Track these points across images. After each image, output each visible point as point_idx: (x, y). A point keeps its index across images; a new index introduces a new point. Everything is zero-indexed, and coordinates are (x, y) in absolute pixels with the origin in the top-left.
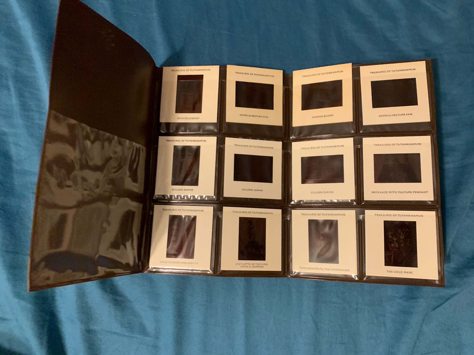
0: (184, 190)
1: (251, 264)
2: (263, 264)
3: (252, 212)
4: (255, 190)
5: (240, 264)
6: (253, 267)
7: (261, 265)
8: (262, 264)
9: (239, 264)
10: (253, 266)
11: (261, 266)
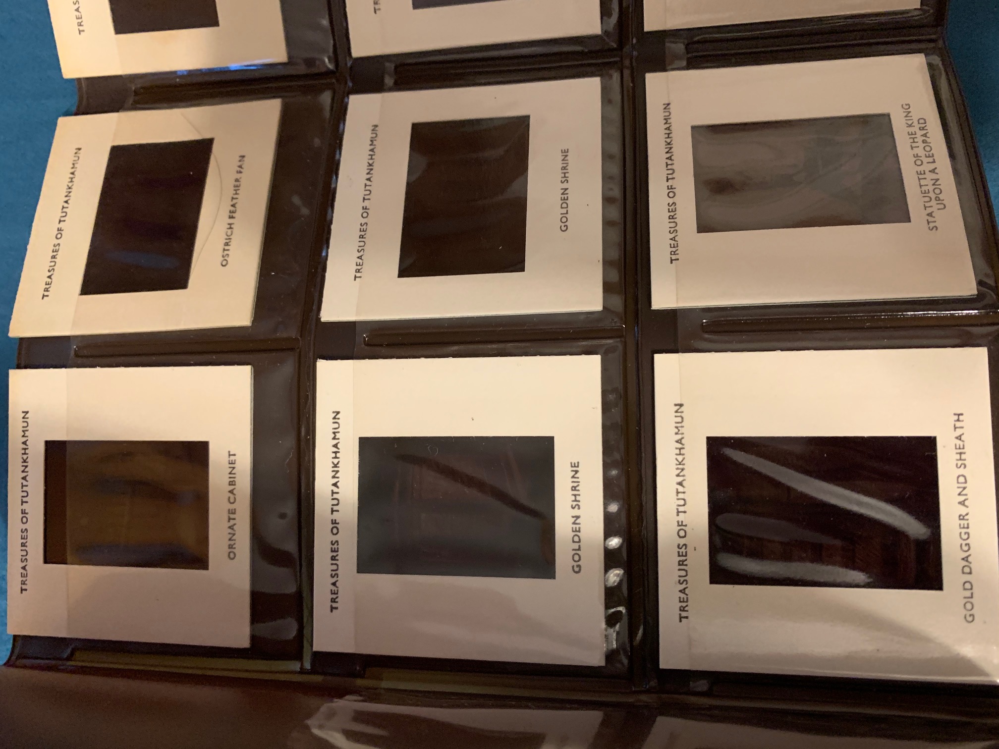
0: (576, 512)
1: (921, 168)
2: (910, 122)
3: (670, 183)
4: (565, 179)
5: (929, 210)
6: (931, 160)
7: (916, 129)
8: (910, 126)
9: (930, 215)
10: (925, 160)
11: (922, 129)
